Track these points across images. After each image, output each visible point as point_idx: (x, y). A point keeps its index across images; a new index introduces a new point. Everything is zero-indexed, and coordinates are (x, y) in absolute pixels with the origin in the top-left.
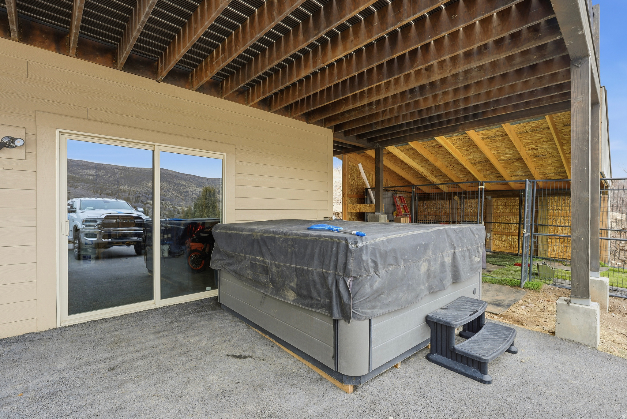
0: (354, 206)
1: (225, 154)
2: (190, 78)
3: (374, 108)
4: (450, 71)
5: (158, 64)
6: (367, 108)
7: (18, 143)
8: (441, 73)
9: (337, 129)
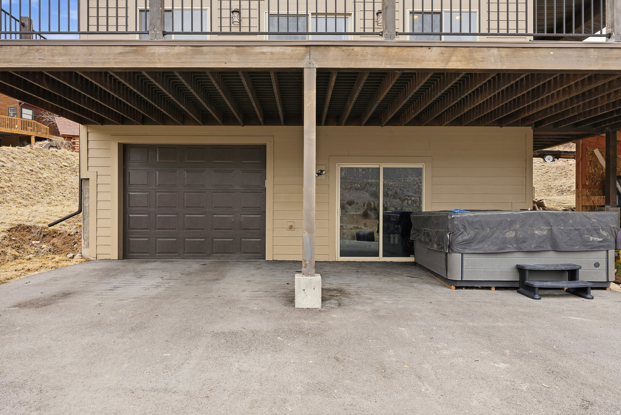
0: (588, 199)
1: (424, 164)
2: (401, 118)
3: (553, 110)
4: (581, 90)
5: (382, 116)
6: (549, 110)
7: (324, 173)
8: (576, 91)
9: (536, 125)
